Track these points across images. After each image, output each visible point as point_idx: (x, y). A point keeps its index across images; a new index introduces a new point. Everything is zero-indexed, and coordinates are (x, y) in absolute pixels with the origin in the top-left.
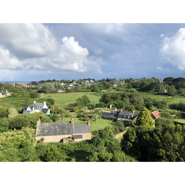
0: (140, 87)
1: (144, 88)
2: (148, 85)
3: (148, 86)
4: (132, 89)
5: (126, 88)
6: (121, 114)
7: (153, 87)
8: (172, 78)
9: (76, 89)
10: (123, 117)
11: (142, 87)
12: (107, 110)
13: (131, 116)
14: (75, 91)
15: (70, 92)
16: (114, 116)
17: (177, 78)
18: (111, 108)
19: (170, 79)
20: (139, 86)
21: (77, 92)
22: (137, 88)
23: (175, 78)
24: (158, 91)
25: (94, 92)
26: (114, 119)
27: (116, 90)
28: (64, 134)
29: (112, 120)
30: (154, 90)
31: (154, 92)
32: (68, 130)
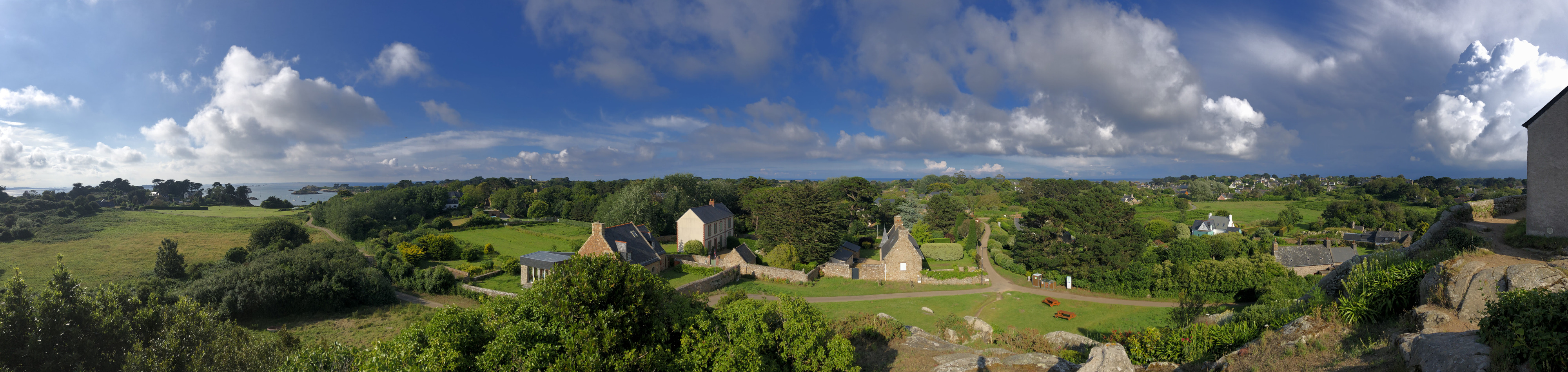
0: (1381, 192)
1: (1388, 194)
2: (1394, 188)
3: (1395, 191)
4: (1366, 195)
5: (1354, 193)
6: (1380, 236)
7: (1404, 192)
8: (1433, 177)
9: (1252, 195)
10: (1384, 241)
11: (1385, 192)
12: (1349, 231)
13: (1396, 238)
14: (1250, 198)
15: (1243, 200)
16: (1368, 240)
17: (1441, 177)
18: (1353, 227)
19: (1430, 179)
20: (1378, 190)
21: (1256, 200)
22: (1375, 193)
23: (1437, 178)
24: (1413, 200)
25: (1292, 201)
26: (1368, 244)
27: (1334, 197)
28: (1319, 264)
29: (1365, 247)
30: (1405, 197)
31: (1406, 202)
32: (1324, 257)
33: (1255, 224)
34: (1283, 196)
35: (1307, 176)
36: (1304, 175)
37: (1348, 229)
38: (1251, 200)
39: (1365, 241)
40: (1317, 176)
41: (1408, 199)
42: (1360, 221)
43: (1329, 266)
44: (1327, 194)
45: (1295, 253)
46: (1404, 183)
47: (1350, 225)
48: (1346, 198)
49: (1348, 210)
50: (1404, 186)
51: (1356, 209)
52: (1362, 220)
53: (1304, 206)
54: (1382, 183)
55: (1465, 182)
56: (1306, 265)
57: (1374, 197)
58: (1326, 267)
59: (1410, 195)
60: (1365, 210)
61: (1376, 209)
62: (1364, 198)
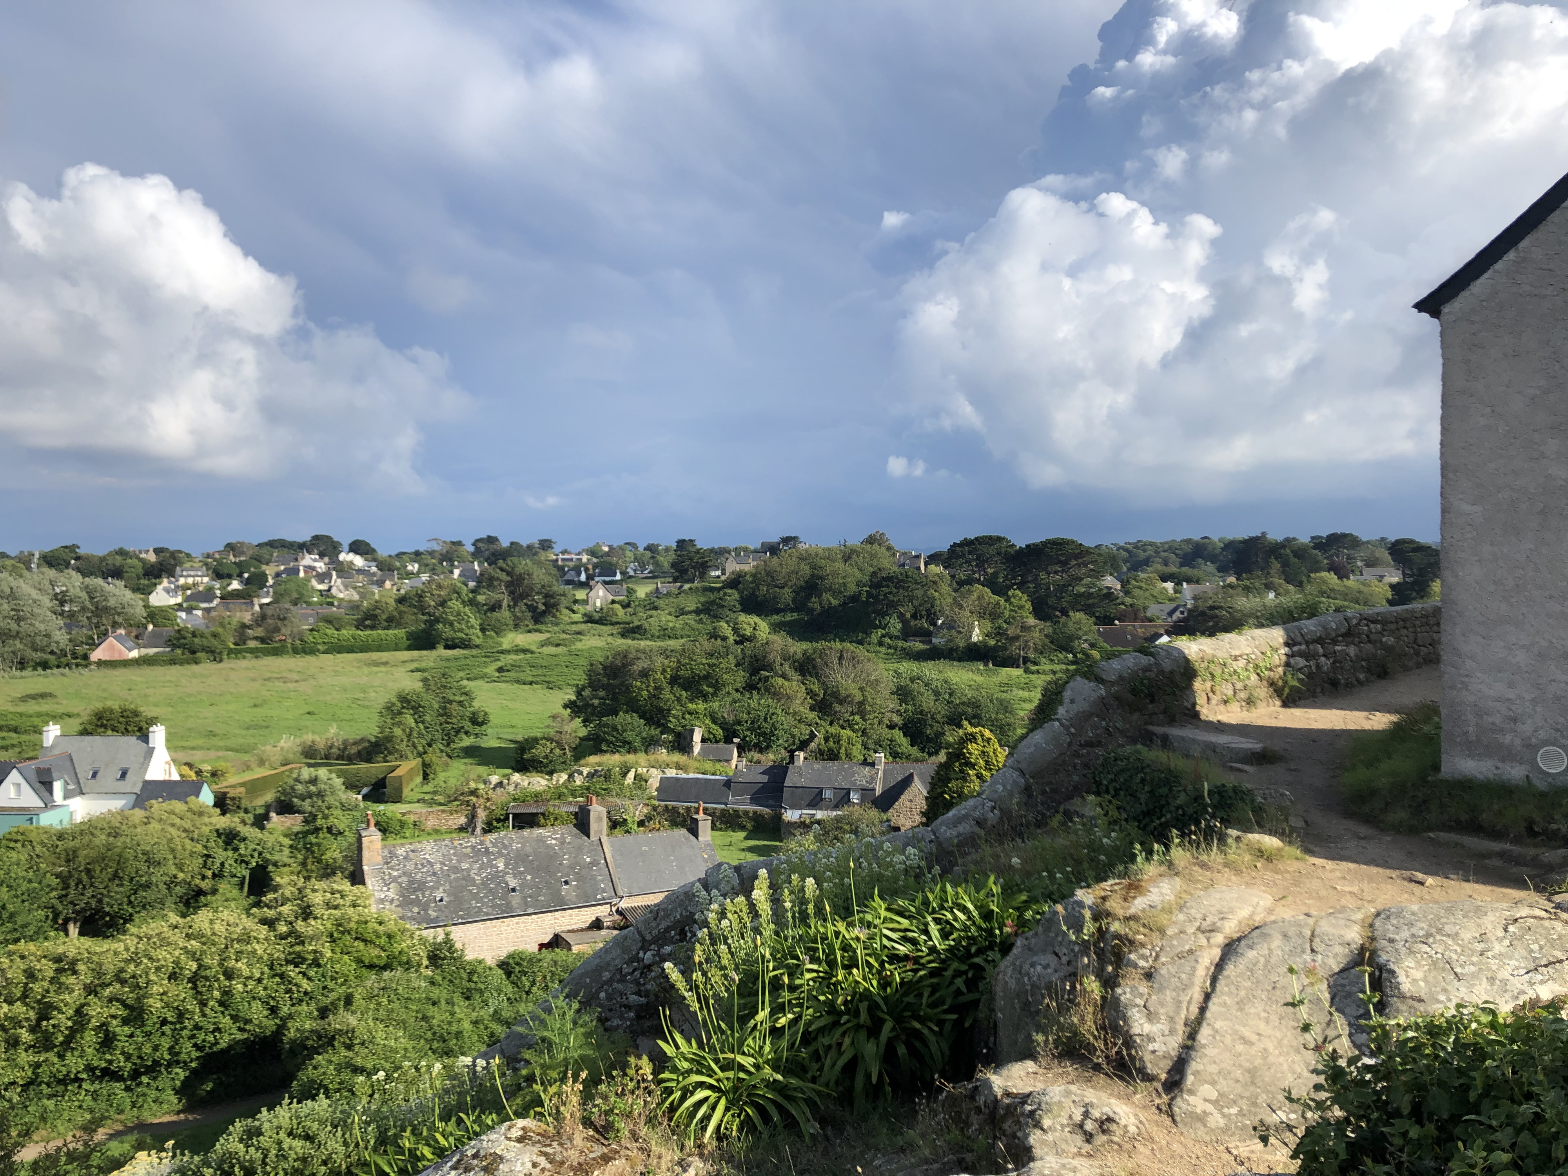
0: (799, 606)
1: (829, 611)
2: (852, 588)
3: (855, 598)
4: (743, 618)
5: (697, 612)
6: (803, 782)
7: (893, 605)
8: (999, 539)
9: (259, 632)
10: (816, 800)
11: (814, 603)
12: (678, 767)
13: (866, 792)
14: (252, 644)
15: (215, 656)
16: (754, 800)
17: (1037, 538)
18: (697, 748)
19: (992, 550)
20: (787, 595)
21: (276, 652)
22: (778, 611)
23: (1020, 541)
24: (925, 635)
25: (441, 651)
26: (757, 818)
27: (615, 630)
28: (559, 905)
29: (743, 828)
30: (895, 625)
31: (900, 643)
32: (579, 877)
33: (276, 758)
34: (401, 633)
35: (505, 543)
36: (491, 540)
37: (677, 757)
38: (256, 653)
39: (743, 805)
40: (546, 545)
41: (907, 633)
42: (724, 726)
43: (602, 911)
44: (589, 619)
45: (456, 869)
46: (889, 565)
47: (682, 744)
48: (666, 634)
49: (674, 680)
50: (889, 579)
51: (706, 677)
52: (731, 719)
53: (491, 669)
54: (805, 569)
55: (1142, 555)
56: (506, 913)
57: (776, 627)
58: (586, 916)
59: (914, 616)
60: (740, 678)
61: (784, 676)
62: (735, 630)
